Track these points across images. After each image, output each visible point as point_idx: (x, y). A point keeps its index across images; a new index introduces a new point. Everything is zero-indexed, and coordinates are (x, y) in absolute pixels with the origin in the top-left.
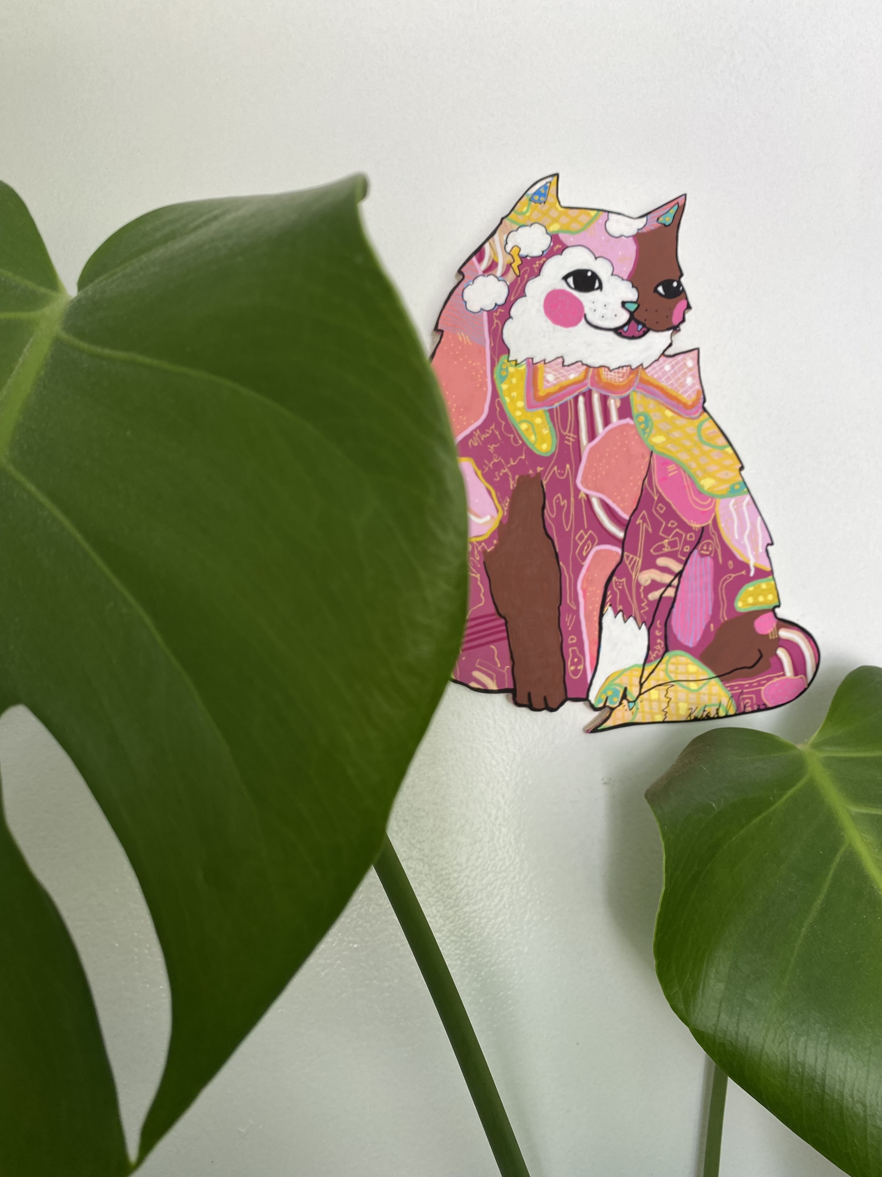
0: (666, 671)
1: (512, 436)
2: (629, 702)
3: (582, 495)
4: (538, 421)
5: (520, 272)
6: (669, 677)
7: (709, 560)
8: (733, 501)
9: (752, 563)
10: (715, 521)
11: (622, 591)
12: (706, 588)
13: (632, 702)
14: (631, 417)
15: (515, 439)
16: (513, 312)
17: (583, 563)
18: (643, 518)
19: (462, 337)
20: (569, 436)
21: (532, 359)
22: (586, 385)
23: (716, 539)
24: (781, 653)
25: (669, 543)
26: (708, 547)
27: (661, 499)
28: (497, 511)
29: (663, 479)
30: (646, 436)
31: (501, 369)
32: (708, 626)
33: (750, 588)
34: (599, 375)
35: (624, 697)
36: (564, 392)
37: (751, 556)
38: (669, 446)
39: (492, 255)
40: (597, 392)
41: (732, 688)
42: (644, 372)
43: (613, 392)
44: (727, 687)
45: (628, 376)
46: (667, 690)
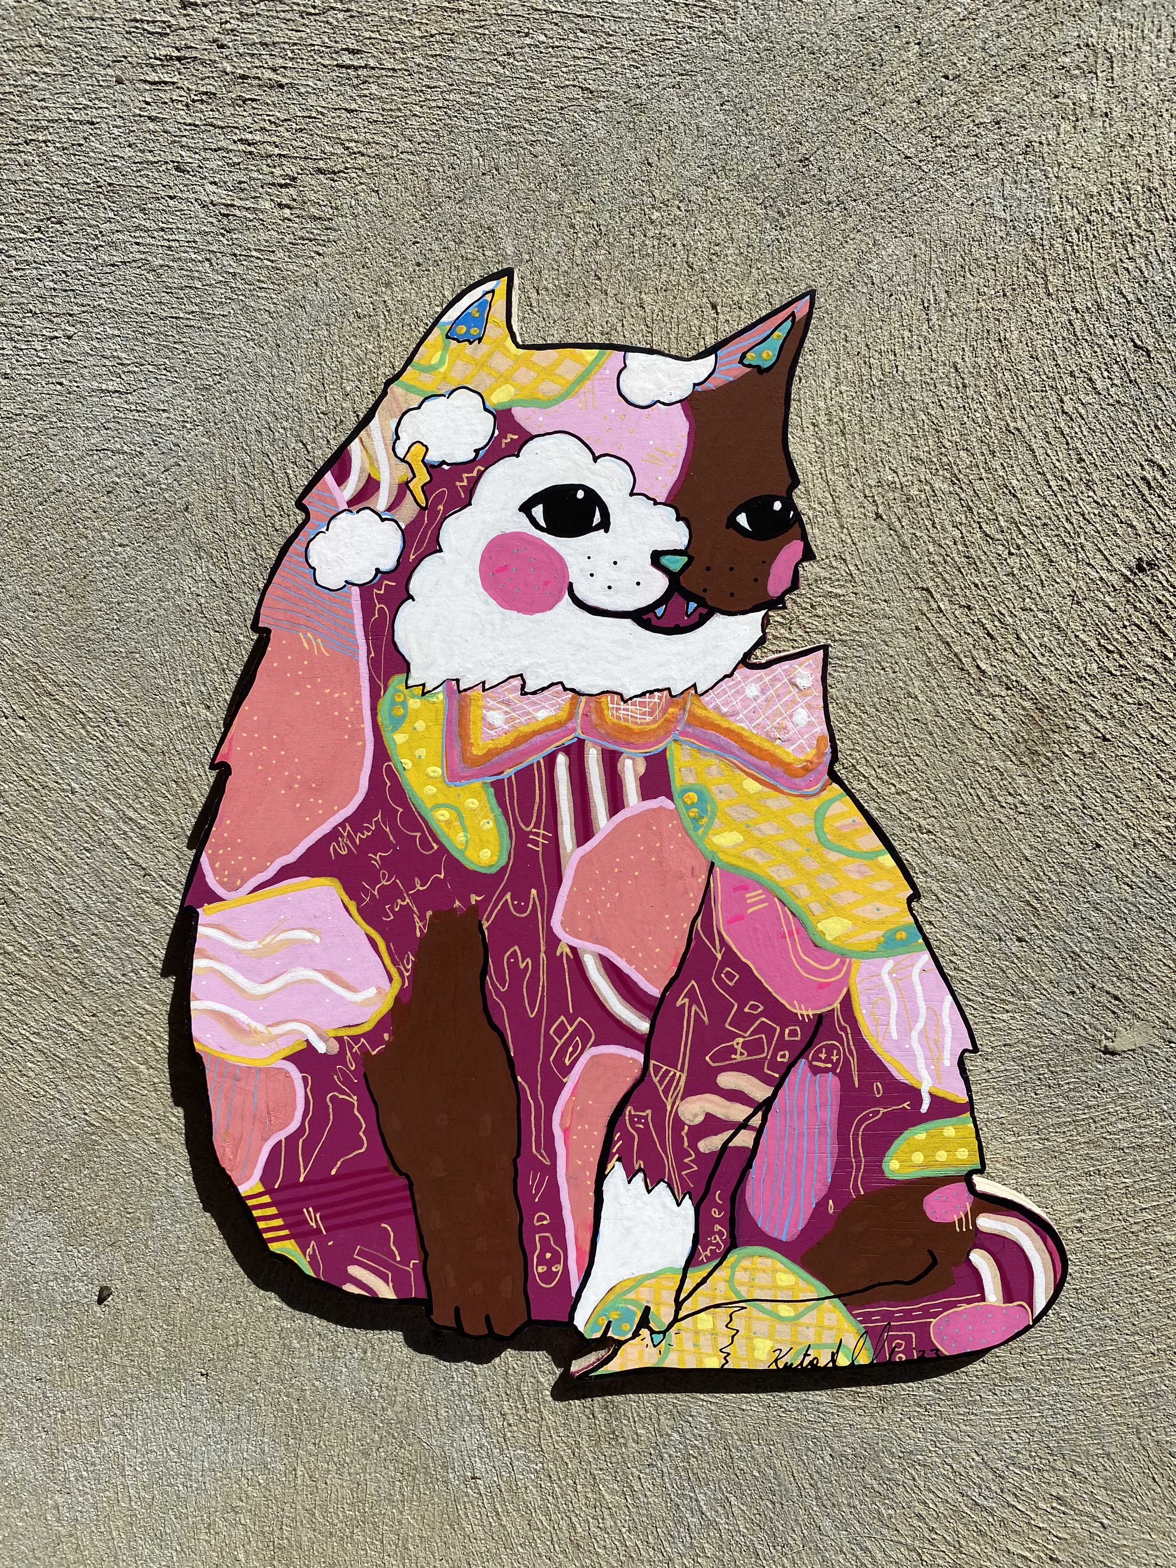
0: (730, 1281)
1: (419, 834)
2: (652, 1332)
3: (563, 949)
4: (472, 803)
5: (427, 500)
6: (737, 1293)
7: (831, 1081)
8: (890, 964)
9: (926, 1088)
10: (847, 1003)
11: (644, 1134)
12: (822, 1133)
13: (659, 1333)
14: (670, 797)
15: (423, 839)
16: (414, 586)
17: (564, 1080)
18: (691, 995)
19: (309, 641)
20: (537, 835)
21: (458, 681)
22: (574, 730)
23: (848, 1037)
24: (980, 1259)
25: (745, 1045)
26: (829, 1054)
27: (730, 958)
28: (391, 979)
29: (735, 919)
30: (700, 832)
31: (393, 703)
32: (821, 1205)
33: (919, 1134)
34: (600, 712)
35: (644, 1322)
36: (524, 746)
37: (924, 1074)
38: (751, 853)
39: (367, 466)
40: (595, 744)
41: (866, 1318)
42: (700, 701)
43: (629, 745)
44: (855, 1316)
45: (664, 711)
46: (731, 1316)
